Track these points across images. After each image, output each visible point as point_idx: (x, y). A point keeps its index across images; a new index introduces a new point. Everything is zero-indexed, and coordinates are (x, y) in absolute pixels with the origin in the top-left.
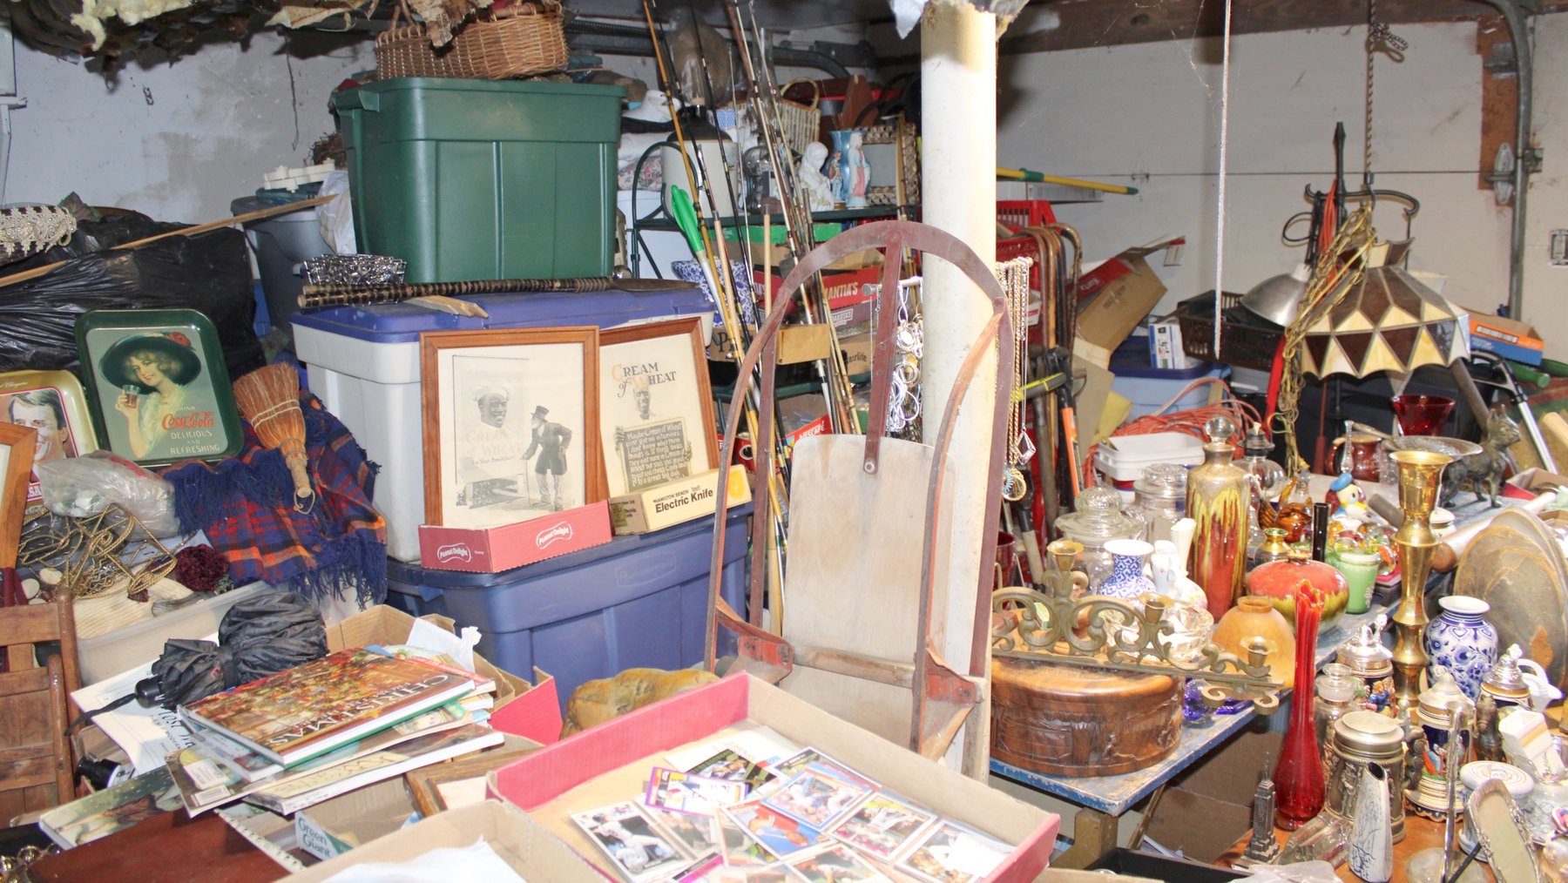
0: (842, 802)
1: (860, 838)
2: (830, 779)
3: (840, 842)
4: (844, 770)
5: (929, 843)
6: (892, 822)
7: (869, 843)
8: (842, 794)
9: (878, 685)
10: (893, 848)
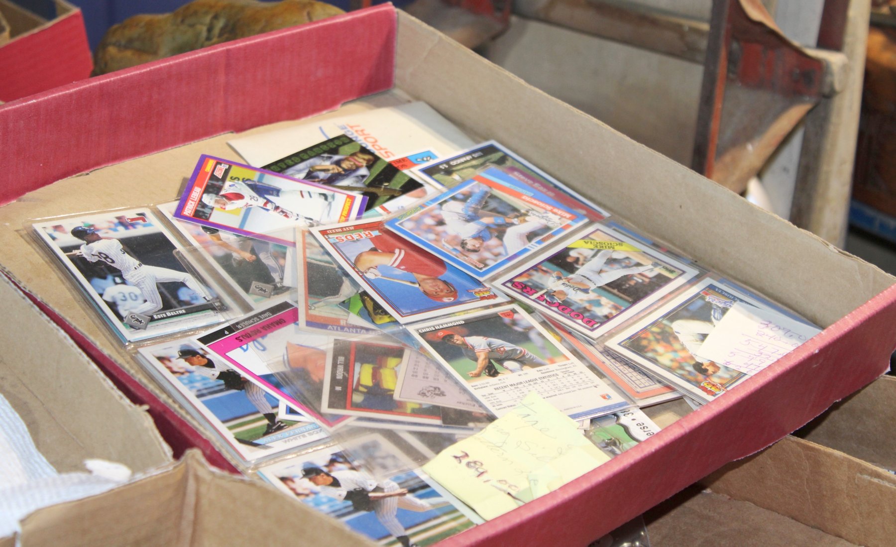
0: (531, 236)
1: (549, 298)
2: (518, 195)
3: (513, 300)
4: (545, 184)
5: (673, 316)
6: (615, 274)
7: (565, 306)
8: (533, 223)
9: (655, 58)
10: (608, 318)
